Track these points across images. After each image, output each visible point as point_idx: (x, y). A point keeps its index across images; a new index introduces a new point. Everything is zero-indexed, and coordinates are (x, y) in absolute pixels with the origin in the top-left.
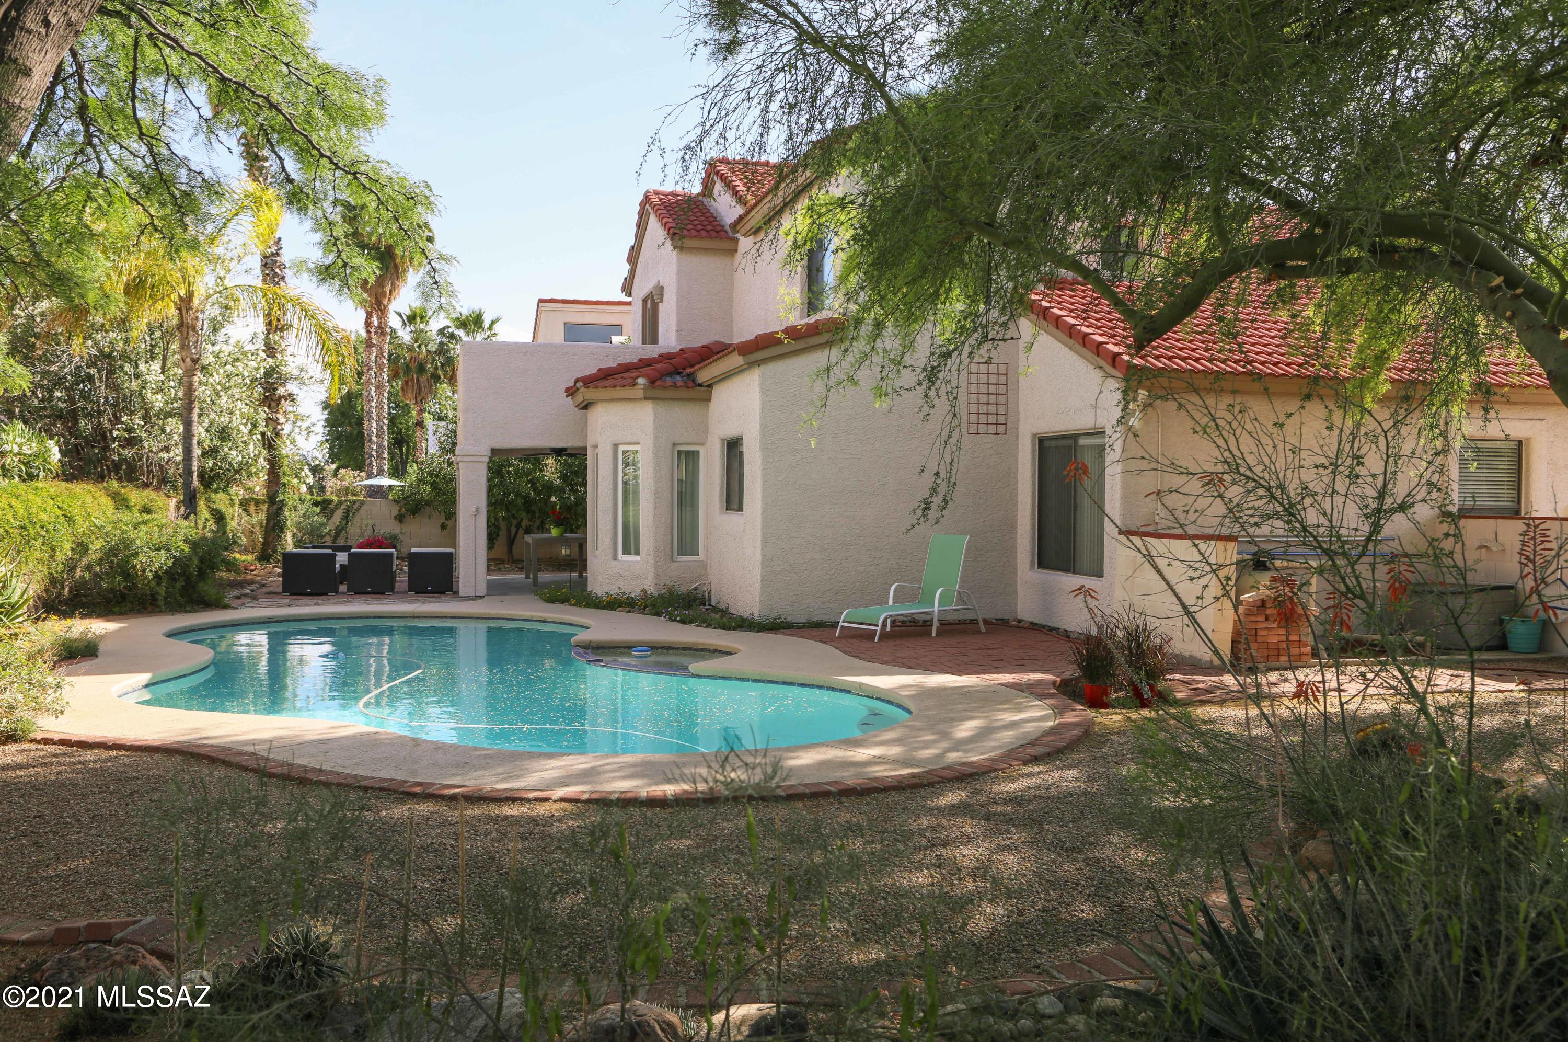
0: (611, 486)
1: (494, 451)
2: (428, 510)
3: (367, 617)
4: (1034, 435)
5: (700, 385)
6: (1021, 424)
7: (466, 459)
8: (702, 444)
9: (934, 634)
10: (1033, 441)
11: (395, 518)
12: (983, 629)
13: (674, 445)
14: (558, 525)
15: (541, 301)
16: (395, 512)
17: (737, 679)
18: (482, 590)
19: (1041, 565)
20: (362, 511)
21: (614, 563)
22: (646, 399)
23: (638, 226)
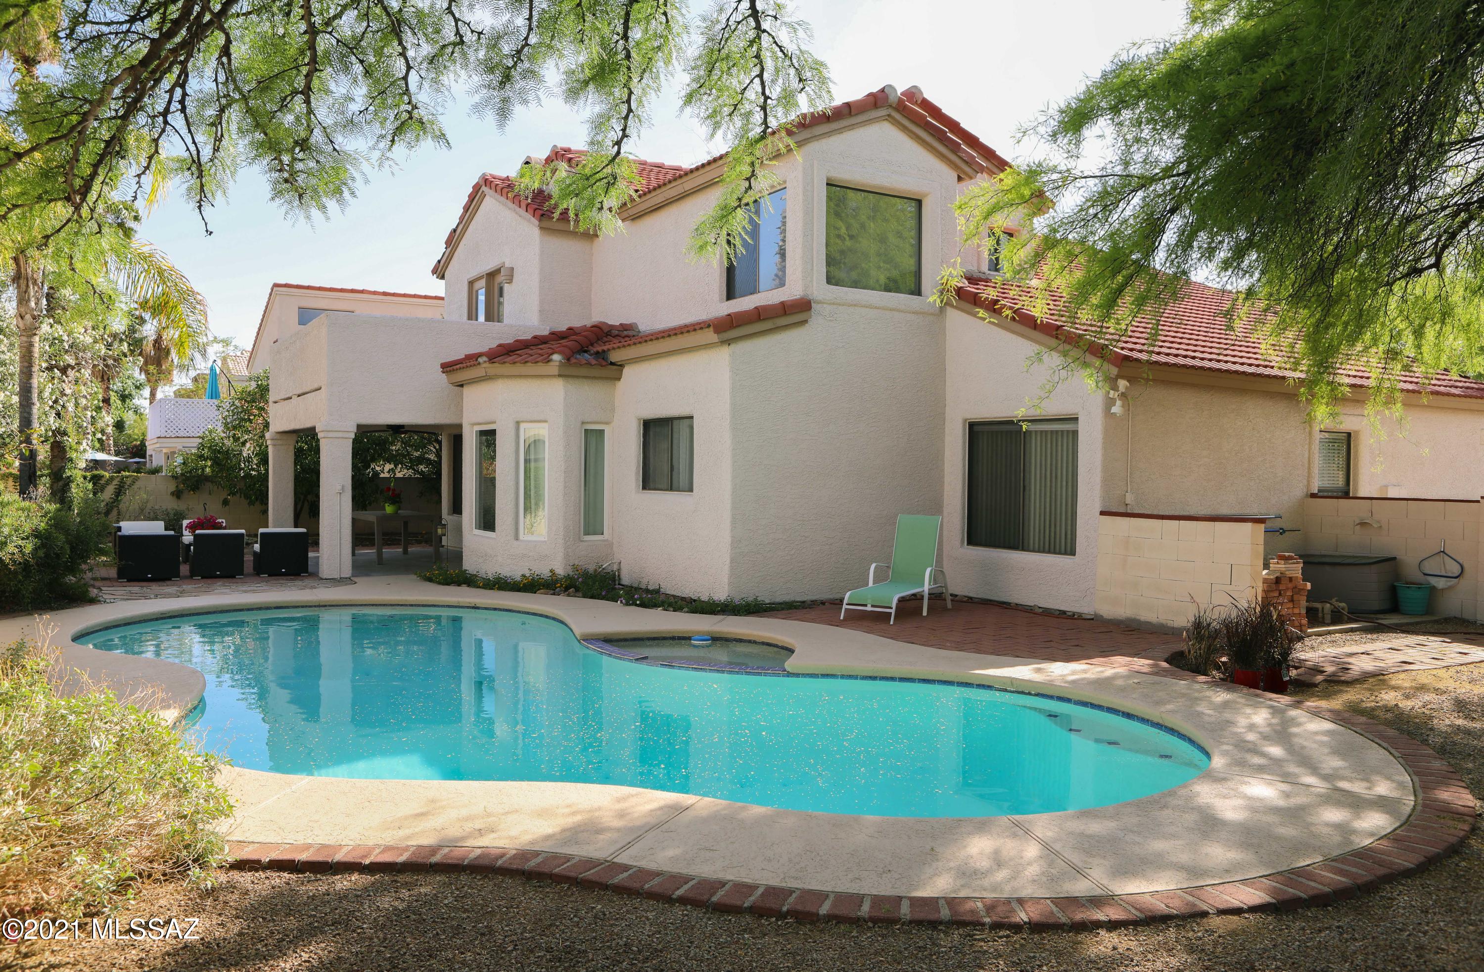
0: (513, 464)
1: (359, 427)
2: (209, 485)
3: (260, 609)
4: (965, 420)
5: (612, 364)
6: (948, 410)
7: (331, 435)
8: (607, 423)
9: (925, 613)
10: (964, 425)
11: (173, 494)
12: (949, 606)
13: (583, 423)
14: (393, 503)
15: (276, 285)
16: (172, 487)
17: (843, 677)
18: (347, 572)
19: (970, 542)
20: (135, 487)
21: (516, 543)
22: (560, 376)
23: (466, 209)
